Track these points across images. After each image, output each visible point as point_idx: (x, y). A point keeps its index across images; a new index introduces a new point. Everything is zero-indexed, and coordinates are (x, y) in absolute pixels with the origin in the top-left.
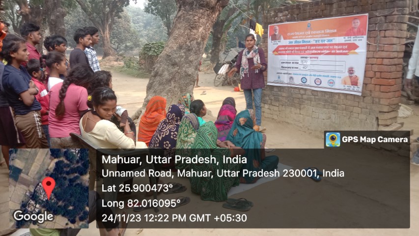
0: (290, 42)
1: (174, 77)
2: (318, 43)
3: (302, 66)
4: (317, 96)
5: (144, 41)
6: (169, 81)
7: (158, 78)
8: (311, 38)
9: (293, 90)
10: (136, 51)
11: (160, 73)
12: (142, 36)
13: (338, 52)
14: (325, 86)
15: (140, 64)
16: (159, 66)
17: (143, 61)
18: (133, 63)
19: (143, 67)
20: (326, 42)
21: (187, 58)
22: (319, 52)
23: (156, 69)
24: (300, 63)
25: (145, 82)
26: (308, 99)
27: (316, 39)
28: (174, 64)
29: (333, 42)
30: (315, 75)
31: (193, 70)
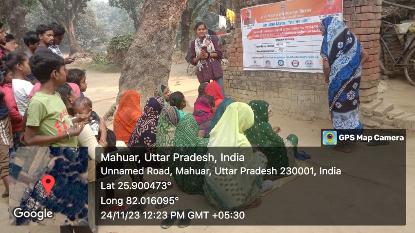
0: (264, 25)
1: (147, 70)
2: (293, 24)
3: (278, 49)
4: (295, 78)
5: (111, 35)
6: (142, 74)
7: (130, 72)
8: (285, 19)
9: (270, 74)
10: (103, 46)
11: (131, 66)
12: (108, 30)
13: (313, 31)
14: (303, 67)
15: (109, 58)
16: (131, 59)
17: (112, 56)
18: (101, 58)
19: (112, 61)
20: (301, 23)
21: (159, 48)
22: (295, 33)
23: (127, 63)
24: (276, 46)
25: (117, 77)
26: (286, 82)
27: (291, 20)
28: (146, 56)
29: (309, 22)
30: (291, 57)
31: (166, 60)
